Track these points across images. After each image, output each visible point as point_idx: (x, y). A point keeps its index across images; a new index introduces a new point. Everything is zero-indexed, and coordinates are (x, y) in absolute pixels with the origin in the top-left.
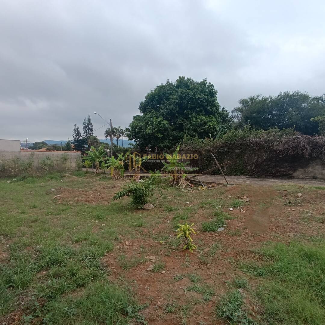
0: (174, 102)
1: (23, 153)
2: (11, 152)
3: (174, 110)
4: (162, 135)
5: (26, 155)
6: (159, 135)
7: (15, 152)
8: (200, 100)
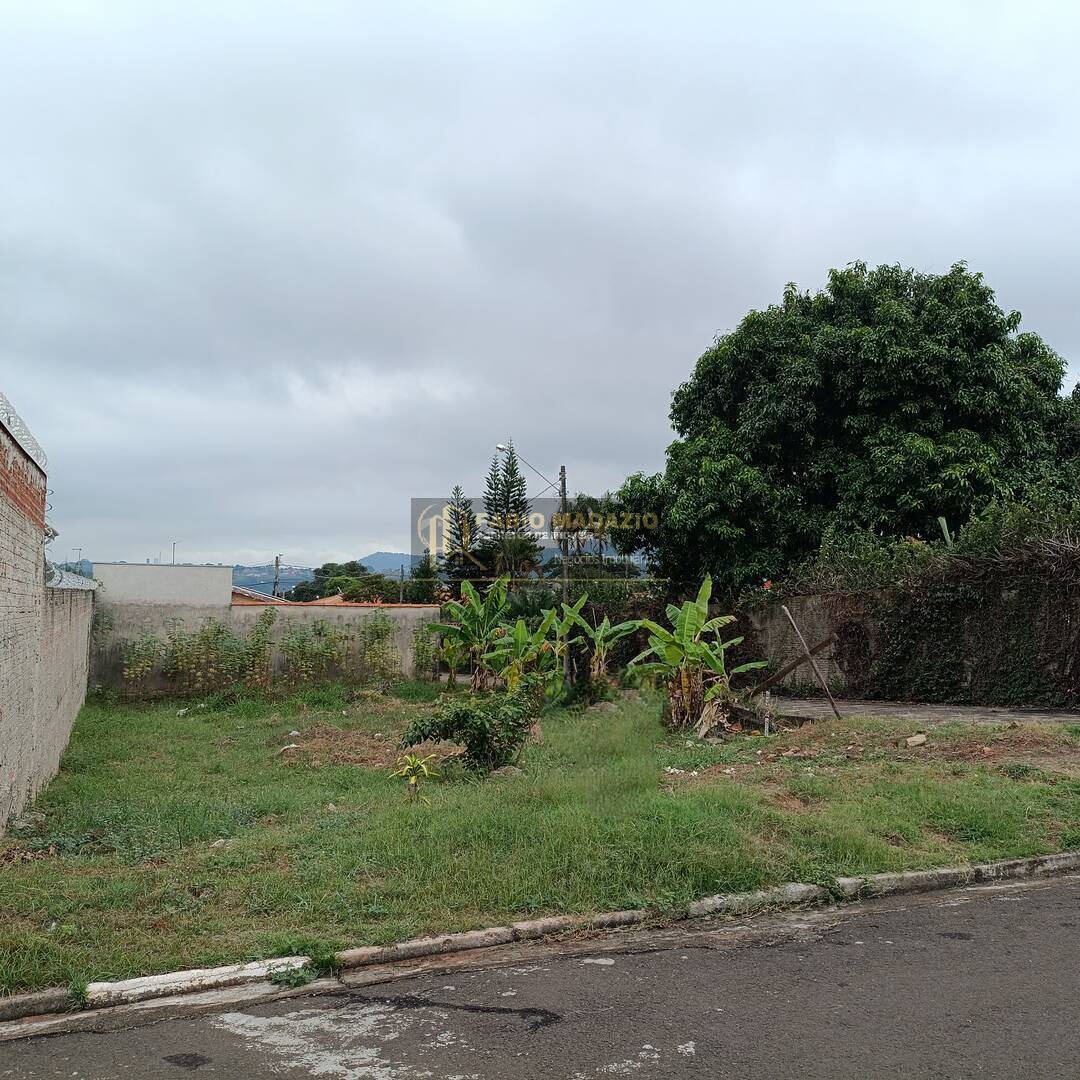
0: (796, 387)
1: (240, 613)
2: (203, 608)
3: (797, 419)
4: (740, 531)
5: (248, 618)
6: (724, 529)
7: (213, 608)
8: (913, 368)
